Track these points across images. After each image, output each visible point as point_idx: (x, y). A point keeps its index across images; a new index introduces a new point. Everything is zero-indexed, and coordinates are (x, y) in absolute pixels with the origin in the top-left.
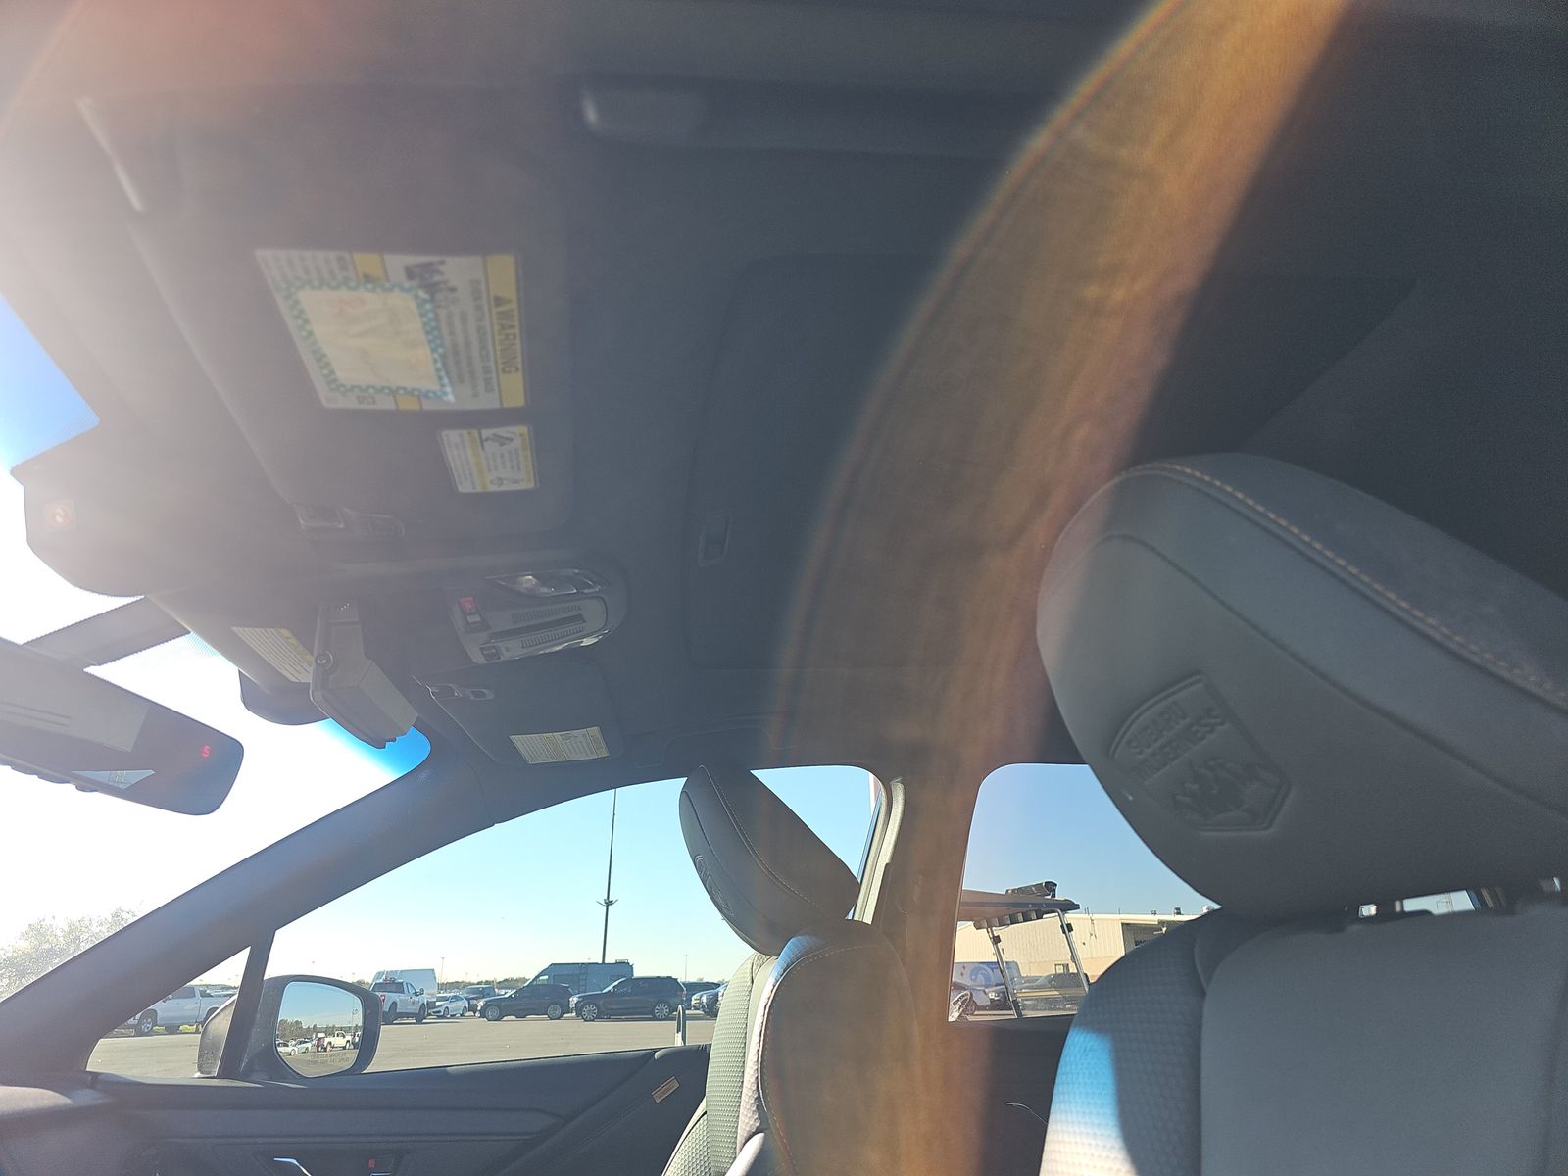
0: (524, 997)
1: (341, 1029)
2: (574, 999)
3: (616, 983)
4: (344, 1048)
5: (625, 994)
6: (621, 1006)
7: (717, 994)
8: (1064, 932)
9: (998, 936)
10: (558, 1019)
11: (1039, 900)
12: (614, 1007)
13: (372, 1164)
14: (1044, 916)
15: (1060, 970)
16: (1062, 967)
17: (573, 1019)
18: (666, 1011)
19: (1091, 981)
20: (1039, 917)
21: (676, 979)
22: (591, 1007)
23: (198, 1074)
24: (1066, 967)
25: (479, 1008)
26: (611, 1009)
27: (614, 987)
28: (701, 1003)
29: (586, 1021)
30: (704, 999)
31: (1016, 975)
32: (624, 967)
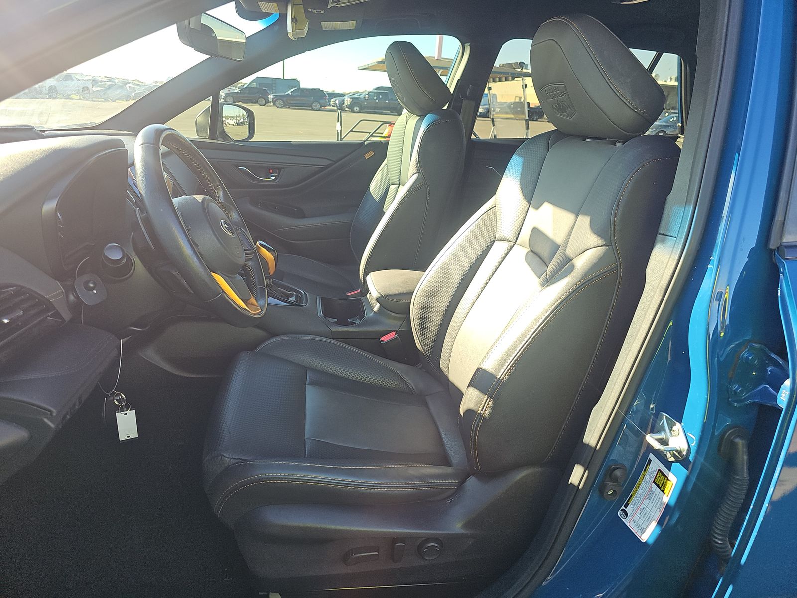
0: (245, 93)
1: (231, 117)
2: (271, 97)
3: (292, 90)
4: (233, 125)
5: (297, 96)
6: (295, 102)
7: (344, 100)
8: (523, 88)
9: (491, 87)
10: (264, 105)
11: (512, 71)
12: (292, 102)
13: (271, 171)
14: (516, 79)
15: (517, 100)
16: (518, 98)
17: (271, 106)
18: (318, 106)
19: (531, 106)
20: (513, 79)
21: (323, 91)
22: (280, 101)
23: (198, 137)
24: (520, 98)
25: (222, 97)
26: (291, 103)
27: (292, 92)
28: (335, 104)
29: (278, 107)
30: (337, 102)
31: (495, 100)
32: (294, 82)
